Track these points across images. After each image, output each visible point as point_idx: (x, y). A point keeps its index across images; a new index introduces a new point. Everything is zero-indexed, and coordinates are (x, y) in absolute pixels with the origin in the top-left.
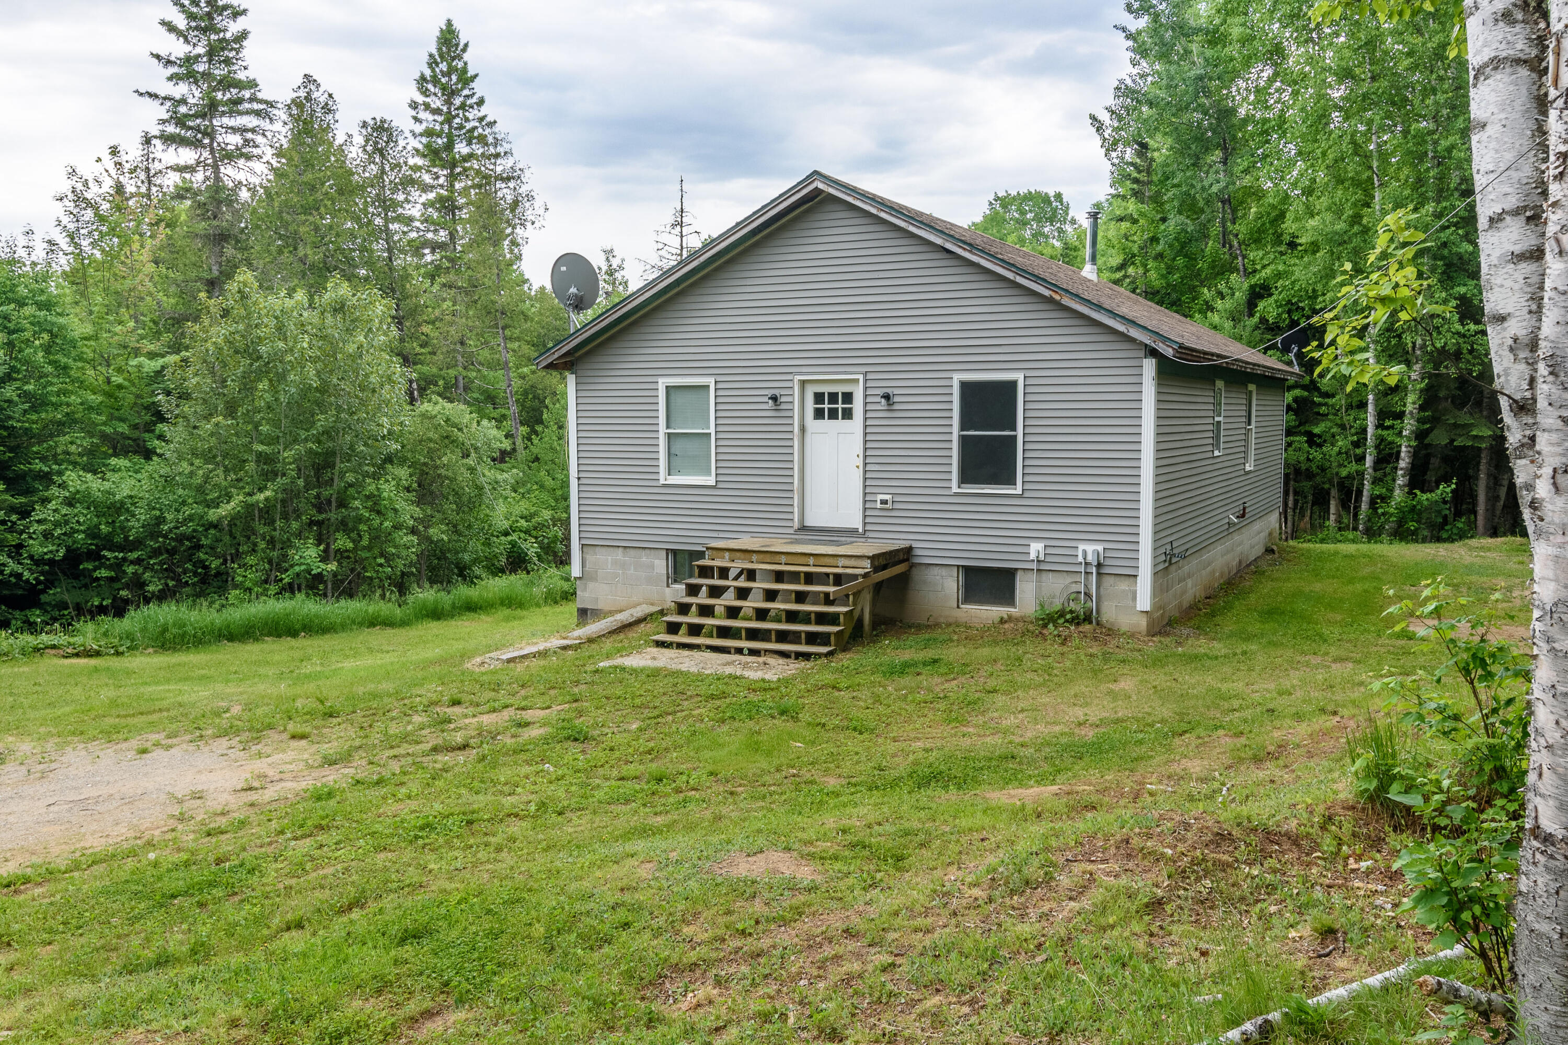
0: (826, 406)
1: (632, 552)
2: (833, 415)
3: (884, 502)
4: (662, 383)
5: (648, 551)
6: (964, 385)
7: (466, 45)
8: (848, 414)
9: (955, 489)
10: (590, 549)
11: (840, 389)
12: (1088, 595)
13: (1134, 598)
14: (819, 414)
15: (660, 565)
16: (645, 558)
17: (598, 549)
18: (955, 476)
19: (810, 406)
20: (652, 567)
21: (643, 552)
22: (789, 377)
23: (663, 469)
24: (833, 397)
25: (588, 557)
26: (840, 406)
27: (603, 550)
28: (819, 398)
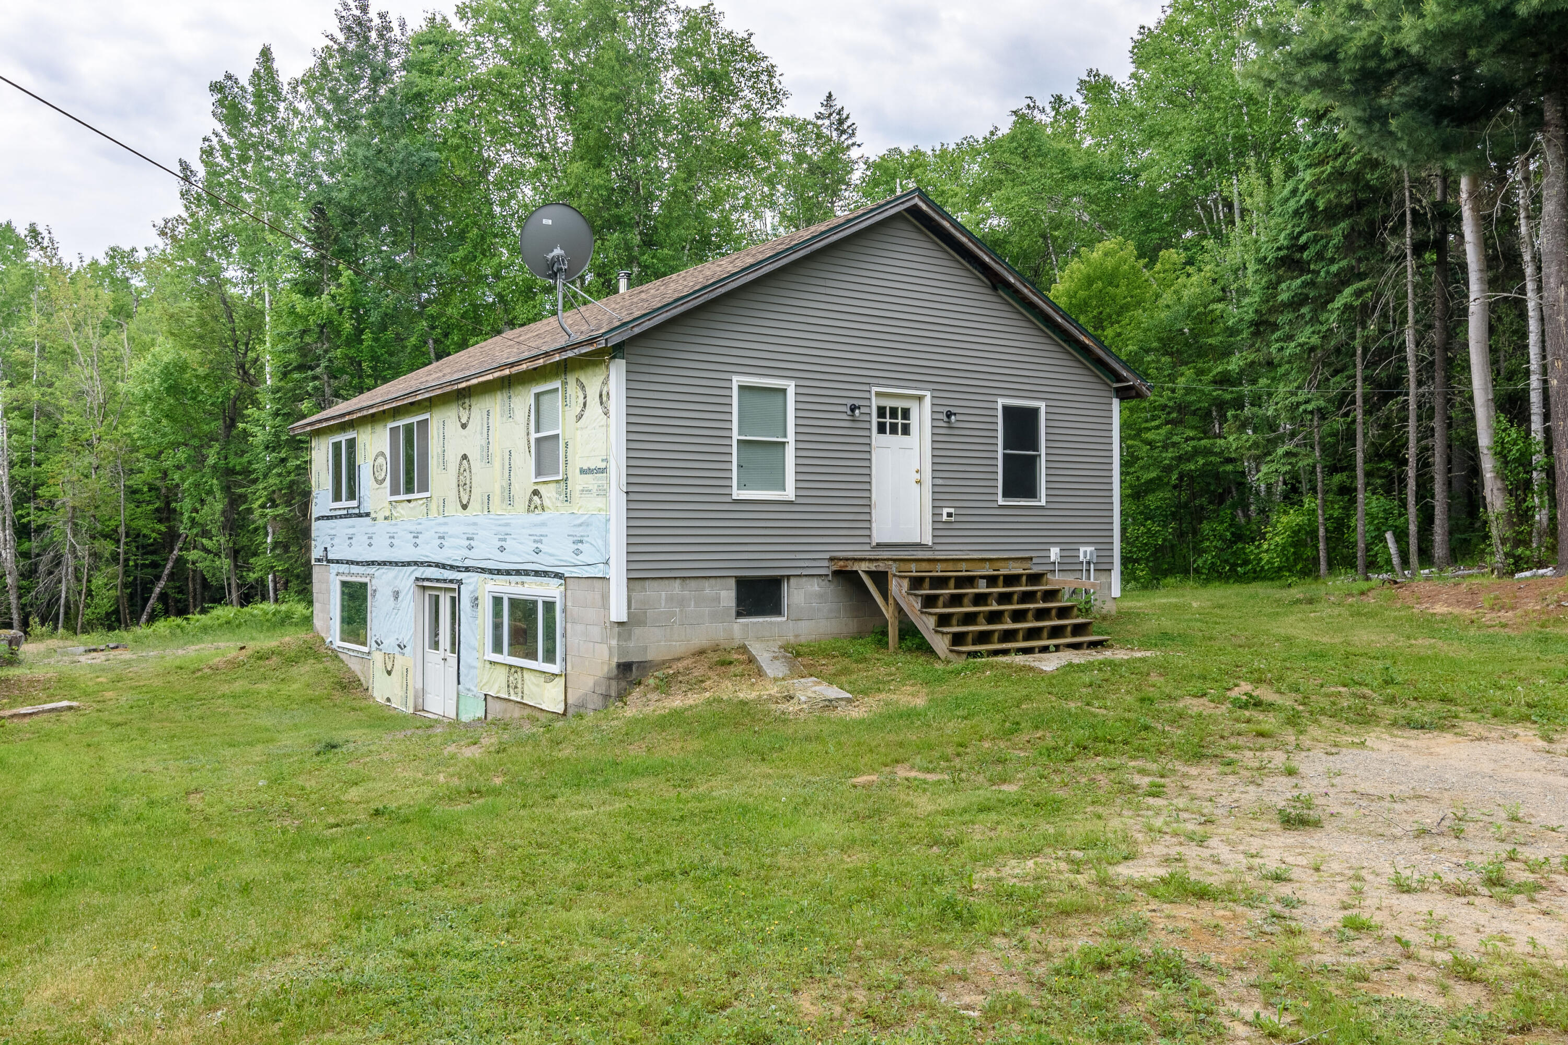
0: (888, 420)
1: (693, 584)
2: (894, 430)
3: (949, 515)
4: (737, 380)
5: (713, 581)
6: (1007, 409)
8: (906, 430)
9: (1001, 501)
10: (638, 585)
11: (900, 404)
14: (882, 429)
15: (728, 596)
16: (708, 589)
17: (647, 583)
18: (1000, 491)
19: (875, 419)
20: (718, 599)
21: (706, 583)
22: (866, 388)
23: (735, 482)
24: (894, 412)
25: (634, 594)
26: (900, 421)
27: (655, 584)
28: (882, 411)
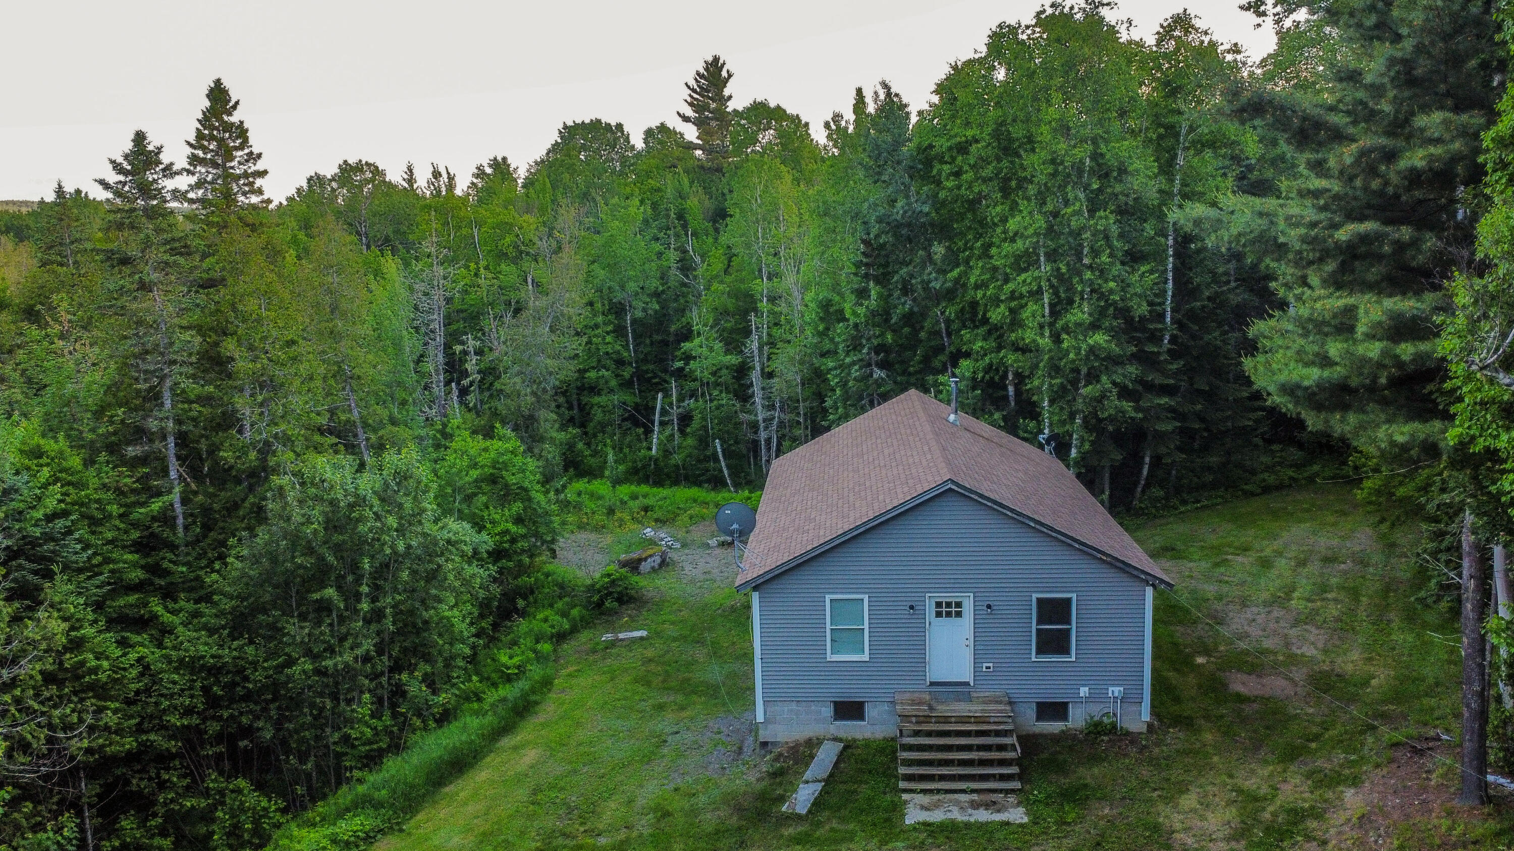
0: (944, 610)
1: (805, 704)
2: (949, 614)
3: (988, 667)
4: (828, 598)
5: (816, 703)
6: (1039, 600)
7: (237, 103)
8: (959, 614)
9: (1034, 659)
10: (770, 704)
11: (953, 600)
12: (1115, 715)
13: (1140, 714)
14: (939, 614)
15: (827, 711)
16: (813, 707)
17: (776, 703)
18: (1033, 651)
19: (934, 609)
20: (820, 713)
21: (812, 704)
22: (921, 595)
23: (829, 651)
24: (949, 605)
25: (768, 709)
26: (953, 610)
27: (780, 703)
28: (939, 605)
